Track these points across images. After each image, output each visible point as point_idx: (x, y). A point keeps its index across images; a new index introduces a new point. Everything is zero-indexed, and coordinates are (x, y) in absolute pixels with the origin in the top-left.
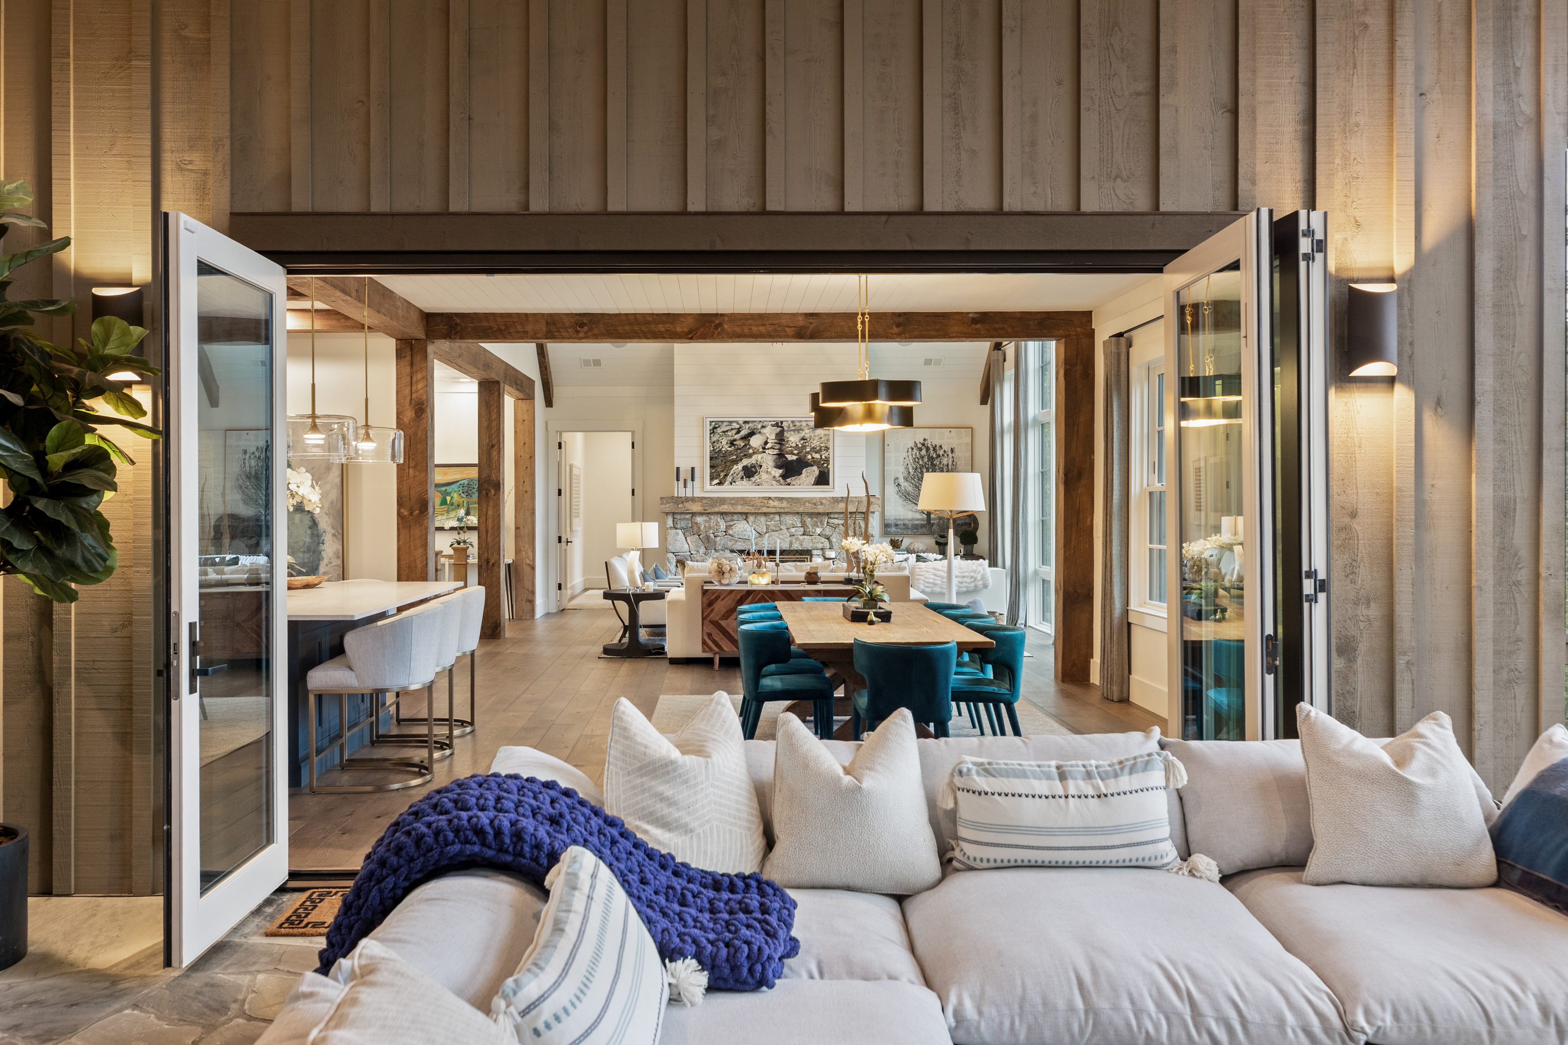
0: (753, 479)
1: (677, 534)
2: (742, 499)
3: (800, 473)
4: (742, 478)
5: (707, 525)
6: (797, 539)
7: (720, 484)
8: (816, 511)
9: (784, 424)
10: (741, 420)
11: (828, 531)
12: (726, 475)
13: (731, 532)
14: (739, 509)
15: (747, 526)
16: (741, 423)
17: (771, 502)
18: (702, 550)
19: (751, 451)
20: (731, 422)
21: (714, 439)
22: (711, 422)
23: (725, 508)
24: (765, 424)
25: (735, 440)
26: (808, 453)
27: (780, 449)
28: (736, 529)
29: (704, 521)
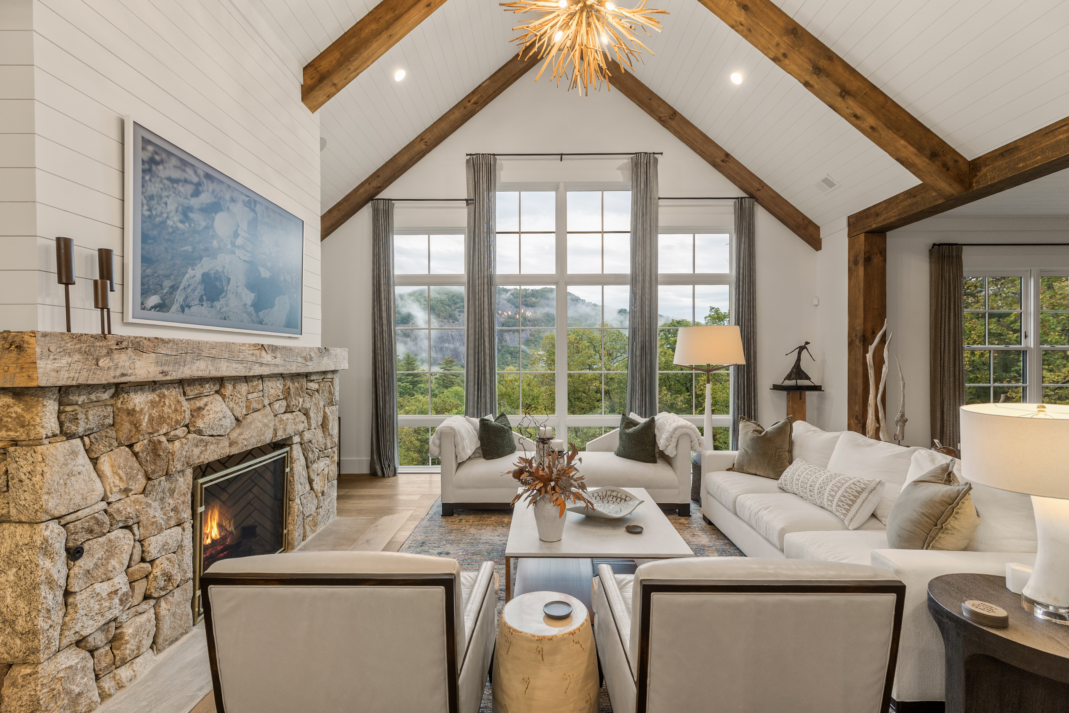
0: (218, 304)
3: (272, 304)
4: (201, 299)
5: (155, 413)
7: (161, 307)
9: (258, 208)
12: (173, 288)
13: (200, 424)
19: (215, 243)
21: (153, 189)
22: (145, 141)
24: (234, 195)
25: (192, 209)
27: (252, 253)
28: (211, 416)
29: (152, 402)
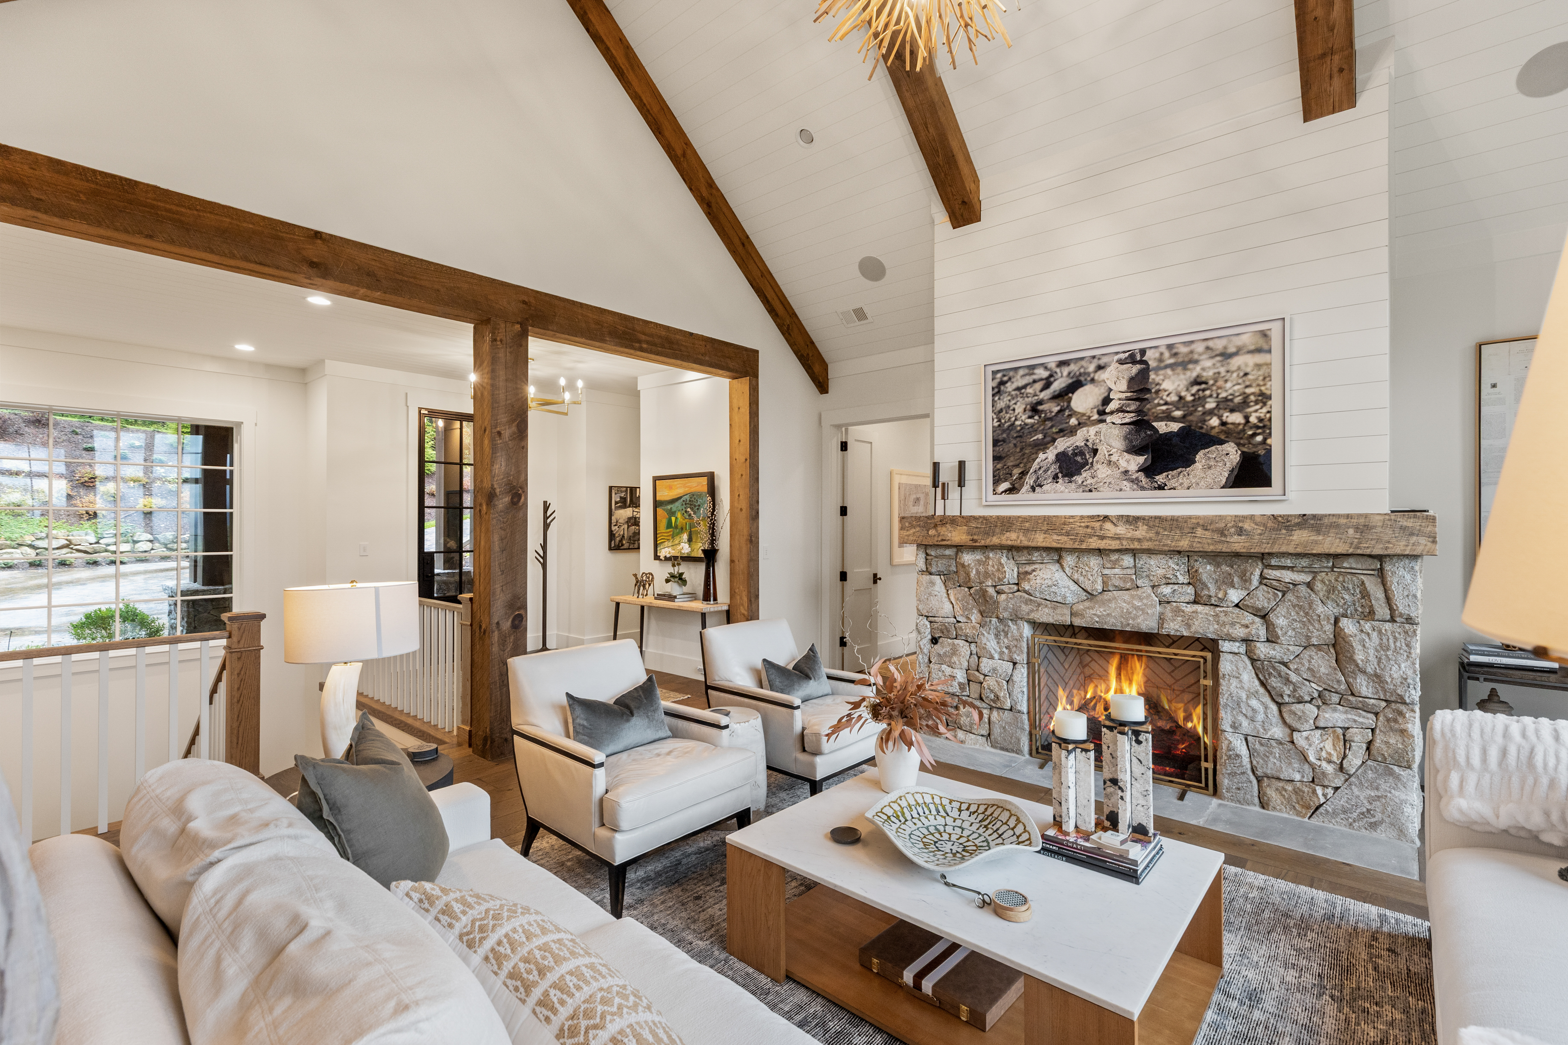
0: (1079, 479)
1: (933, 583)
2: (1047, 519)
3: (1188, 462)
4: (1055, 478)
5: (982, 569)
6: (1178, 611)
7: (1012, 490)
8: (1224, 548)
9: (1150, 356)
10: (1052, 362)
11: (1263, 599)
12: (1023, 474)
13: (1026, 586)
14: (1040, 539)
15: (1059, 576)
16: (1053, 365)
17: (1108, 525)
18: (975, 617)
19: (1073, 421)
20: (1032, 367)
21: (1001, 404)
22: (994, 373)
23: (1012, 537)
24: (1102, 362)
25: (1040, 403)
26: (1211, 412)
27: (1139, 412)
28: (1038, 581)
29: (978, 560)
